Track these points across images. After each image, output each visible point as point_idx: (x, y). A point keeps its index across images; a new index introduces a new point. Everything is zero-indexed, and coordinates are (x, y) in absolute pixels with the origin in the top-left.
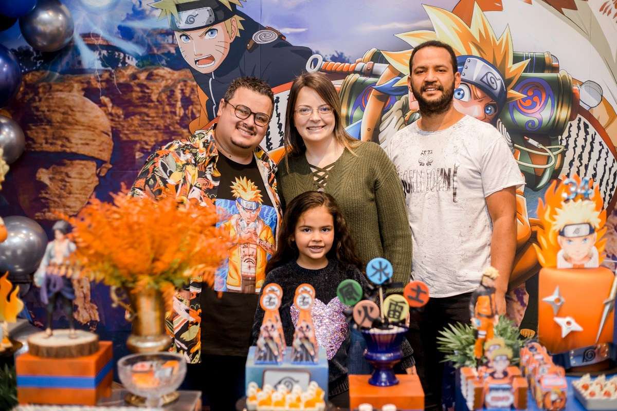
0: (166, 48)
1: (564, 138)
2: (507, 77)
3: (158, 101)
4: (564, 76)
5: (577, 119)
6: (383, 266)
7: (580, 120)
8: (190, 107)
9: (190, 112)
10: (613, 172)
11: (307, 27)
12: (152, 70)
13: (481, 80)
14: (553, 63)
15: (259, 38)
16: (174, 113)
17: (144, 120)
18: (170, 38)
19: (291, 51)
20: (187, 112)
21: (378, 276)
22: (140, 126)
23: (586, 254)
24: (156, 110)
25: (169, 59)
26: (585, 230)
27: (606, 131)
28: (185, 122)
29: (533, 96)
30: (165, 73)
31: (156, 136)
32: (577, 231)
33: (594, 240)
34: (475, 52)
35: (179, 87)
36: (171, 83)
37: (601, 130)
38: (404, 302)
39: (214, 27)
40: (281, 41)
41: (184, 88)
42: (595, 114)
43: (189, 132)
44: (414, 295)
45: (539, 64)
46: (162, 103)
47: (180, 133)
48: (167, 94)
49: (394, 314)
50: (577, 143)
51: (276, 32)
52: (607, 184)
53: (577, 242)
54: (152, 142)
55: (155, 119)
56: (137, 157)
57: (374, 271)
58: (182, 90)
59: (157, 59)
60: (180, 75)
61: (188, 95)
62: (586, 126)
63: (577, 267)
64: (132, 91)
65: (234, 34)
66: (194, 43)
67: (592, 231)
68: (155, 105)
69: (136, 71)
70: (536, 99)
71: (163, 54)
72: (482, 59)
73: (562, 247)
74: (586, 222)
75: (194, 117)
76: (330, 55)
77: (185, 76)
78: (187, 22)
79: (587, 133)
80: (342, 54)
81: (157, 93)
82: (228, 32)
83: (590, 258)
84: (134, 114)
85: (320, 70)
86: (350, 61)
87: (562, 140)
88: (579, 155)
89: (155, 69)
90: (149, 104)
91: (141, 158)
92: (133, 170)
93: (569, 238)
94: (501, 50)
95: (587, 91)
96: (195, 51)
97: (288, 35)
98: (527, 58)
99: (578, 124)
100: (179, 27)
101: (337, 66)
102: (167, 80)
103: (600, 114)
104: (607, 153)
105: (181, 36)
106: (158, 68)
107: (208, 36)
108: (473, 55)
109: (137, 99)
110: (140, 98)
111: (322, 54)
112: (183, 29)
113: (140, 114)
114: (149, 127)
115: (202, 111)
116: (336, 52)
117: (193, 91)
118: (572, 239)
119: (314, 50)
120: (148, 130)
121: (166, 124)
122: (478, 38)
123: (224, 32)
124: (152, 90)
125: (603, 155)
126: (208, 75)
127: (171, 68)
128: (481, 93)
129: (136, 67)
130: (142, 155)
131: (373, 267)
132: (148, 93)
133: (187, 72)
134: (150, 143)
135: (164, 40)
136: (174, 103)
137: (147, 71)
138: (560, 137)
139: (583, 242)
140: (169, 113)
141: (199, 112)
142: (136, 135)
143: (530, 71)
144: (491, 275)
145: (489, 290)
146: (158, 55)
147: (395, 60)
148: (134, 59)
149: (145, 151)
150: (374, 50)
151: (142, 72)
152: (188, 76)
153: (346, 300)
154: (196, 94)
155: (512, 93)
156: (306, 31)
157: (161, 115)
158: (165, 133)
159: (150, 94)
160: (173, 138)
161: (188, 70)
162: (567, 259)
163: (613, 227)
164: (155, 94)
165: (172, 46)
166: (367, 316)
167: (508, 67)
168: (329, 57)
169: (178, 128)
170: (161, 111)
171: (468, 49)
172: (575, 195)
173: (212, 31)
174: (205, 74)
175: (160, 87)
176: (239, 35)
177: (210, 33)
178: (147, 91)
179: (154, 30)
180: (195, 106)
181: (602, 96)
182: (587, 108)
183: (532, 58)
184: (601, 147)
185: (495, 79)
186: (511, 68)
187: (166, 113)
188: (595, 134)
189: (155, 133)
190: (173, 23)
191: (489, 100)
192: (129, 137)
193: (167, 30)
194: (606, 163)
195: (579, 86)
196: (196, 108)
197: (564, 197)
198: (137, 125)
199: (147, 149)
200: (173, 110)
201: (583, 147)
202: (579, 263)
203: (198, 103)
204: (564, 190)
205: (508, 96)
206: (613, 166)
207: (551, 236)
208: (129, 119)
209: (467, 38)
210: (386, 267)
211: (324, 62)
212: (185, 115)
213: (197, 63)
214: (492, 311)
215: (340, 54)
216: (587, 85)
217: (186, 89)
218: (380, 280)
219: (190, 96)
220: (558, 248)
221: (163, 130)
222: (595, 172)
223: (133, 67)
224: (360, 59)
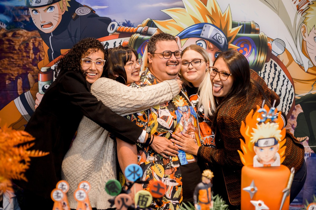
0: (24, 18)
1: (262, 72)
2: (228, 36)
3: (19, 49)
4: (263, 36)
5: (270, 61)
6: (136, 169)
7: (272, 62)
8: (38, 53)
9: (38, 56)
10: (291, 93)
11: (108, 5)
12: (15, 31)
13: (213, 38)
14: (256, 28)
15: (79, 12)
16: (29, 57)
17: (11, 61)
18: (26, 12)
19: (99, 20)
20: (36, 56)
21: (132, 176)
22: (8, 65)
23: (272, 157)
24: (17, 55)
25: (25, 25)
26: (272, 142)
27: (288, 69)
28: (35, 62)
29: (244, 47)
30: (23, 33)
31: (18, 70)
32: (266, 143)
33: (278, 148)
34: (209, 21)
35: (31, 41)
36: (27, 39)
37: (284, 68)
38: (148, 195)
39: (53, 5)
40: (93, 14)
41: (34, 42)
42: (281, 58)
43: (38, 68)
44: (156, 190)
45: (248, 28)
46: (22, 51)
47: (33, 69)
48: (24, 46)
49: (142, 203)
50: (270, 76)
51: (90, 8)
52: (288, 100)
53: (266, 150)
54: (16, 74)
55: (17, 60)
56: (7, 83)
57: (129, 173)
58: (33, 43)
59: (19, 24)
60: (32, 34)
61: (37, 46)
62: (275, 66)
63: (266, 166)
64: (3, 44)
65: (64, 9)
66: (40, 15)
67: (276, 142)
68: (17, 52)
69: (6, 31)
70: (245, 49)
71: (22, 21)
72: (213, 25)
73: (256, 153)
74: (272, 137)
75: (40, 59)
76: (122, 22)
77: (35, 34)
78: (36, 2)
79: (276, 70)
80: (129, 21)
81: (18, 45)
82: (61, 8)
83: (275, 160)
84: (5, 57)
85: (116, 31)
86: (134, 26)
87: (261, 74)
88: (271, 83)
89: (17, 30)
90: (14, 51)
91: (9, 84)
92: (5, 91)
93: (261, 147)
94: (225, 19)
95: (276, 45)
96: (41, 19)
97: (97, 10)
98: (240, 25)
99: (271, 64)
100: (31, 5)
101: (127, 29)
102: (24, 37)
103: (284, 59)
104: (288, 82)
105: (33, 11)
106: (19, 30)
107: (49, 11)
108: (208, 23)
109: (6, 48)
110: (8, 48)
111: (117, 21)
112: (34, 6)
113: (8, 57)
114: (14, 65)
115: (45, 56)
116: (126, 20)
117: (40, 44)
118: (263, 148)
119: (112, 19)
120: (13, 67)
121: (24, 64)
122: (211, 13)
123: (58, 8)
124: (15, 43)
125: (285, 83)
126: (49, 34)
127: (27, 30)
128: (212, 45)
129: (6, 29)
130: (10, 82)
131: (129, 170)
132: (13, 45)
133: (37, 33)
134: (14, 75)
135: (23, 13)
136: (29, 51)
137: (12, 32)
138: (259, 72)
139: (270, 150)
140: (26, 57)
141: (44, 56)
142: (6, 70)
143: (242, 33)
144: (208, 176)
145: (206, 186)
146: (19, 22)
147: (161, 25)
148: (5, 25)
149: (12, 79)
150: (148, 19)
151: (9, 32)
152: (37, 35)
153: (111, 193)
154: (41, 46)
155: (231, 45)
156: (107, 8)
157: (21, 58)
158: (23, 69)
159: (14, 46)
160: (28, 72)
161: (37, 31)
162: (260, 161)
163: (291, 126)
164: (17, 46)
165: (27, 17)
166: (124, 204)
167: (229, 30)
168: (121, 23)
169: (31, 66)
170: (21, 56)
171: (205, 19)
172: (265, 119)
173: (51, 8)
174: (47, 34)
175: (20, 41)
176: (67, 10)
177: (50, 9)
178: (12, 43)
179: (17, 7)
180: (41, 53)
181: (285, 48)
182: (276, 55)
183: (243, 25)
184: (284, 78)
185: (221, 37)
186: (230, 31)
187: (24, 57)
188: (281, 71)
189: (17, 69)
190: (28, 2)
191: (217, 50)
192: (2, 71)
193: (24, 7)
194: (287, 87)
195: (271, 41)
196: (41, 54)
197: (258, 121)
198: (6, 64)
199: (13, 79)
200: (28, 55)
201: (273, 78)
202: (267, 164)
203: (43, 51)
204: (258, 116)
205: (229, 48)
206: (291, 90)
207: (249, 145)
208: (2, 61)
209: (204, 12)
210: (138, 170)
211: (118, 27)
212: (35, 58)
213: (42, 27)
214: (208, 199)
215: (128, 22)
216: (276, 41)
217: (35, 43)
218: (134, 178)
219: (38, 46)
220: (254, 154)
221: (22, 67)
222: (280, 93)
223: (4, 29)
224: (140, 25)
